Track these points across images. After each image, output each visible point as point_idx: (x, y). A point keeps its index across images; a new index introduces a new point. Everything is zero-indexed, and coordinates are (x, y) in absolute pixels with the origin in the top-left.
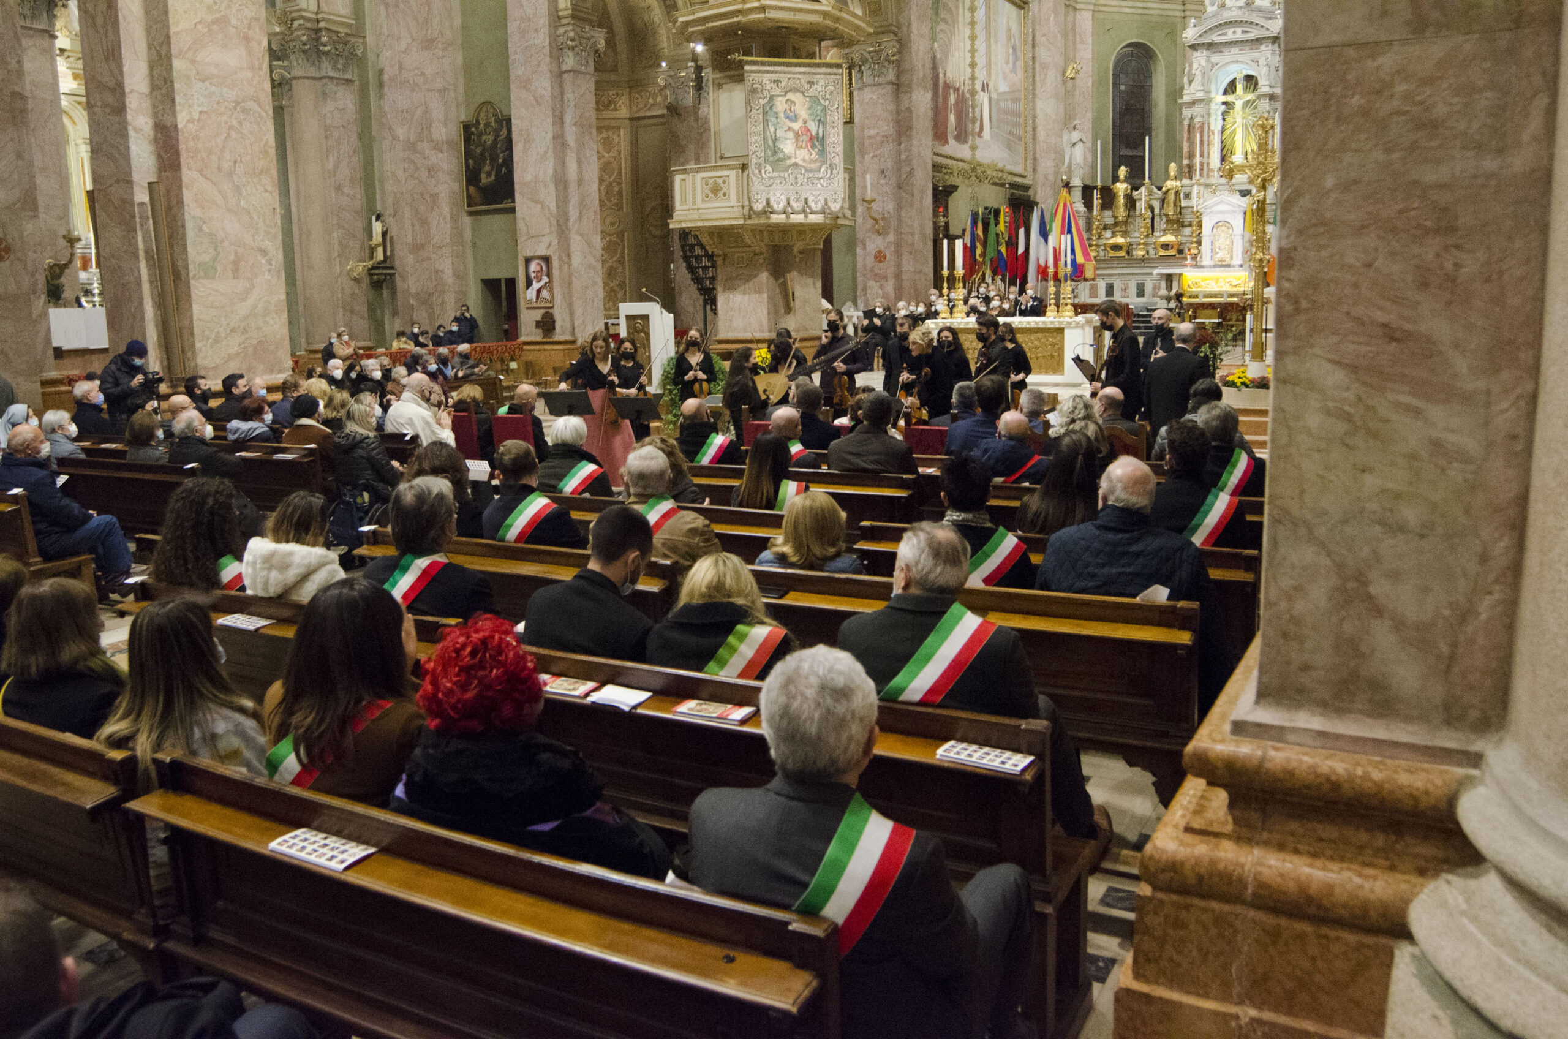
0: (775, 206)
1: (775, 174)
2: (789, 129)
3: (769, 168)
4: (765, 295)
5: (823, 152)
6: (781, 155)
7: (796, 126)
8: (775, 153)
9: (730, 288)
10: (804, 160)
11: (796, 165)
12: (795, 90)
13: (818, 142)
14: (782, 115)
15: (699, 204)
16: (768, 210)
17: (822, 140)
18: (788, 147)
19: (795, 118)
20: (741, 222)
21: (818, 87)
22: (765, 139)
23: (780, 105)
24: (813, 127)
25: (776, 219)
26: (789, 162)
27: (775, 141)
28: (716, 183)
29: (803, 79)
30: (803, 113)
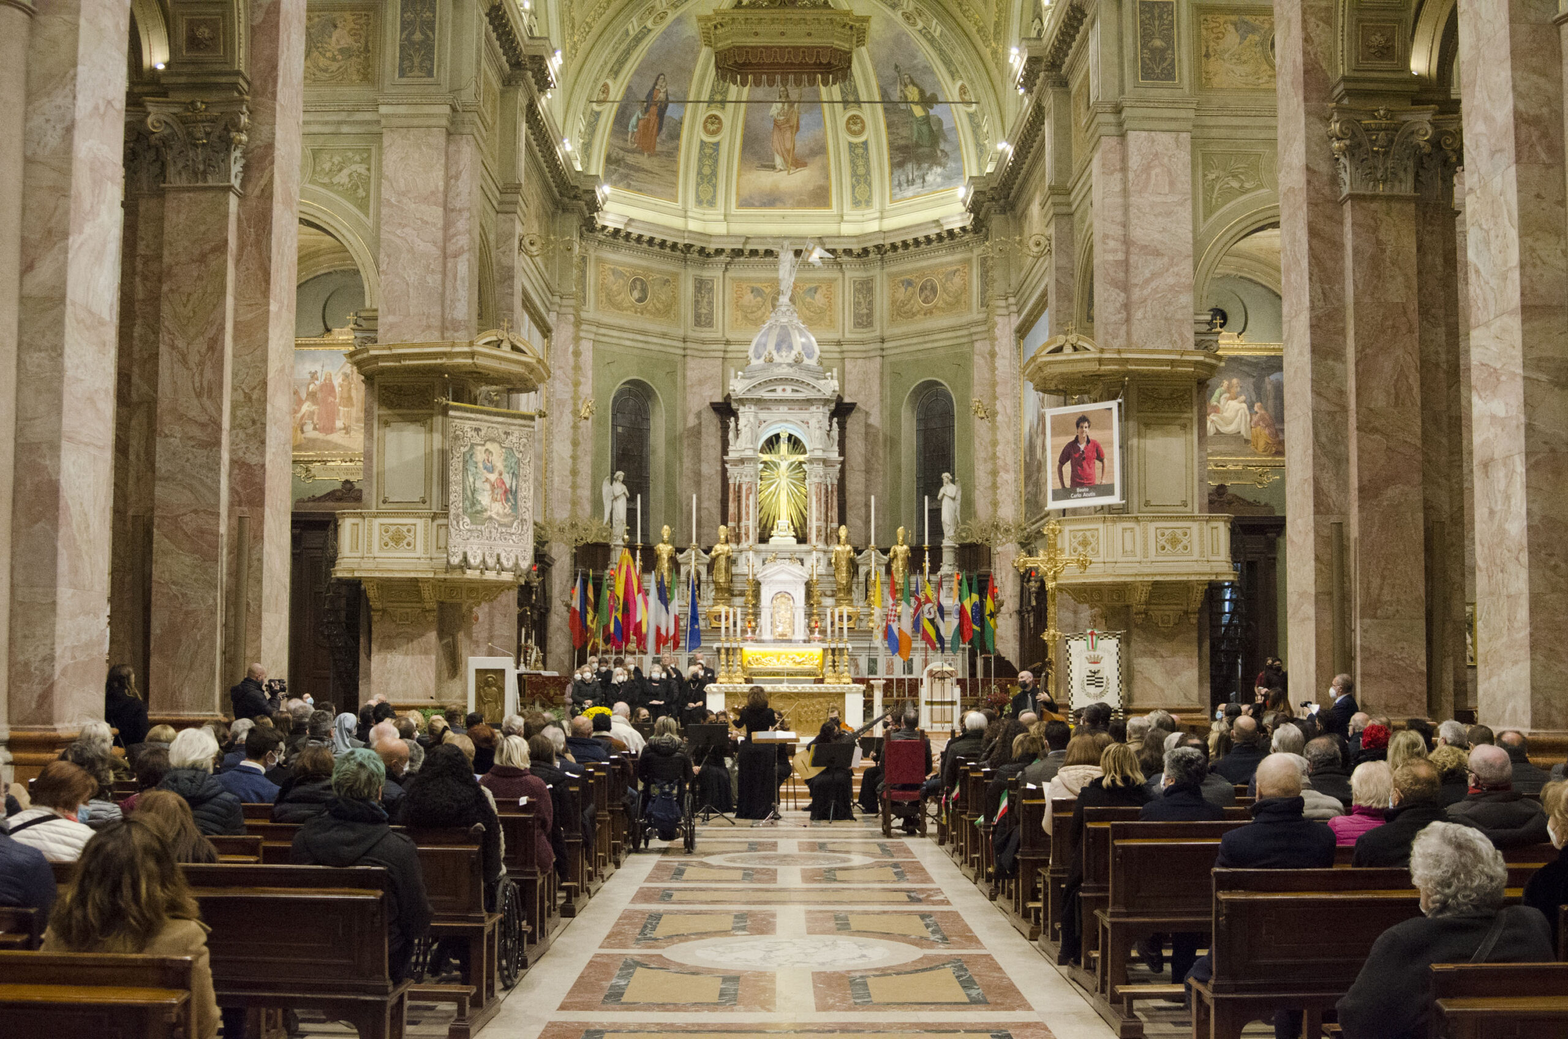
0: (472, 561)
1: (474, 527)
2: (487, 480)
3: (467, 520)
4: (433, 657)
5: (515, 507)
6: (479, 508)
7: (493, 477)
8: (473, 504)
9: (389, 645)
10: (498, 514)
11: (490, 518)
12: (492, 440)
13: (510, 495)
14: (480, 465)
15: (376, 552)
16: (465, 563)
17: (515, 494)
18: (485, 499)
19: (491, 470)
20: (431, 575)
21: (513, 438)
22: (464, 489)
23: (480, 455)
24: (507, 478)
25: (470, 574)
26: (486, 515)
27: (474, 492)
28: (398, 531)
29: (501, 429)
30: (499, 465)
